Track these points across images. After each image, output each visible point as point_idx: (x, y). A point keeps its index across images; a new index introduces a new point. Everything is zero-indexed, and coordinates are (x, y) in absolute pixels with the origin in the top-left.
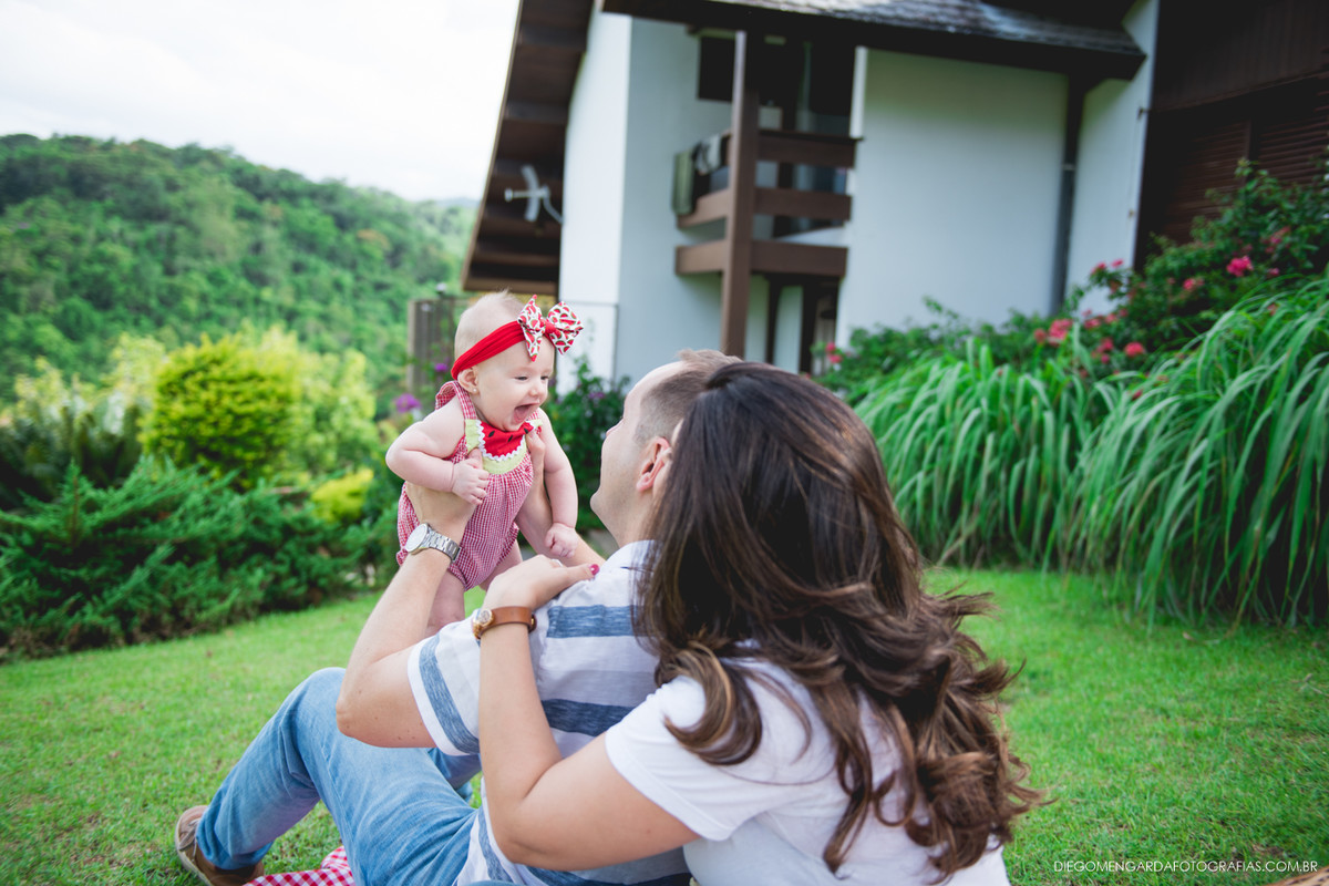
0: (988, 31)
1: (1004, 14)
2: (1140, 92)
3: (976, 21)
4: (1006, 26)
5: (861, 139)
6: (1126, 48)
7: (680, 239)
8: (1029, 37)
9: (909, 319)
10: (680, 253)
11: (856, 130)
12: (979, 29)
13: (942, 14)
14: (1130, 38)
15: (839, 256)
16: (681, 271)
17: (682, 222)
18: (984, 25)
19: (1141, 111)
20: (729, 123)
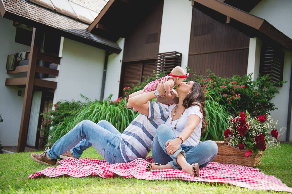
0: (92, 39)
1: (95, 36)
2: (120, 56)
3: (90, 37)
4: (96, 39)
5: (62, 58)
6: (118, 48)
7: (7, 76)
8: (100, 42)
9: (73, 100)
10: (7, 80)
11: (60, 56)
12: (90, 38)
13: (83, 34)
14: (118, 46)
15: (55, 84)
16: (7, 84)
17: (8, 72)
18: (91, 38)
19: (121, 61)
20: (30, 50)
